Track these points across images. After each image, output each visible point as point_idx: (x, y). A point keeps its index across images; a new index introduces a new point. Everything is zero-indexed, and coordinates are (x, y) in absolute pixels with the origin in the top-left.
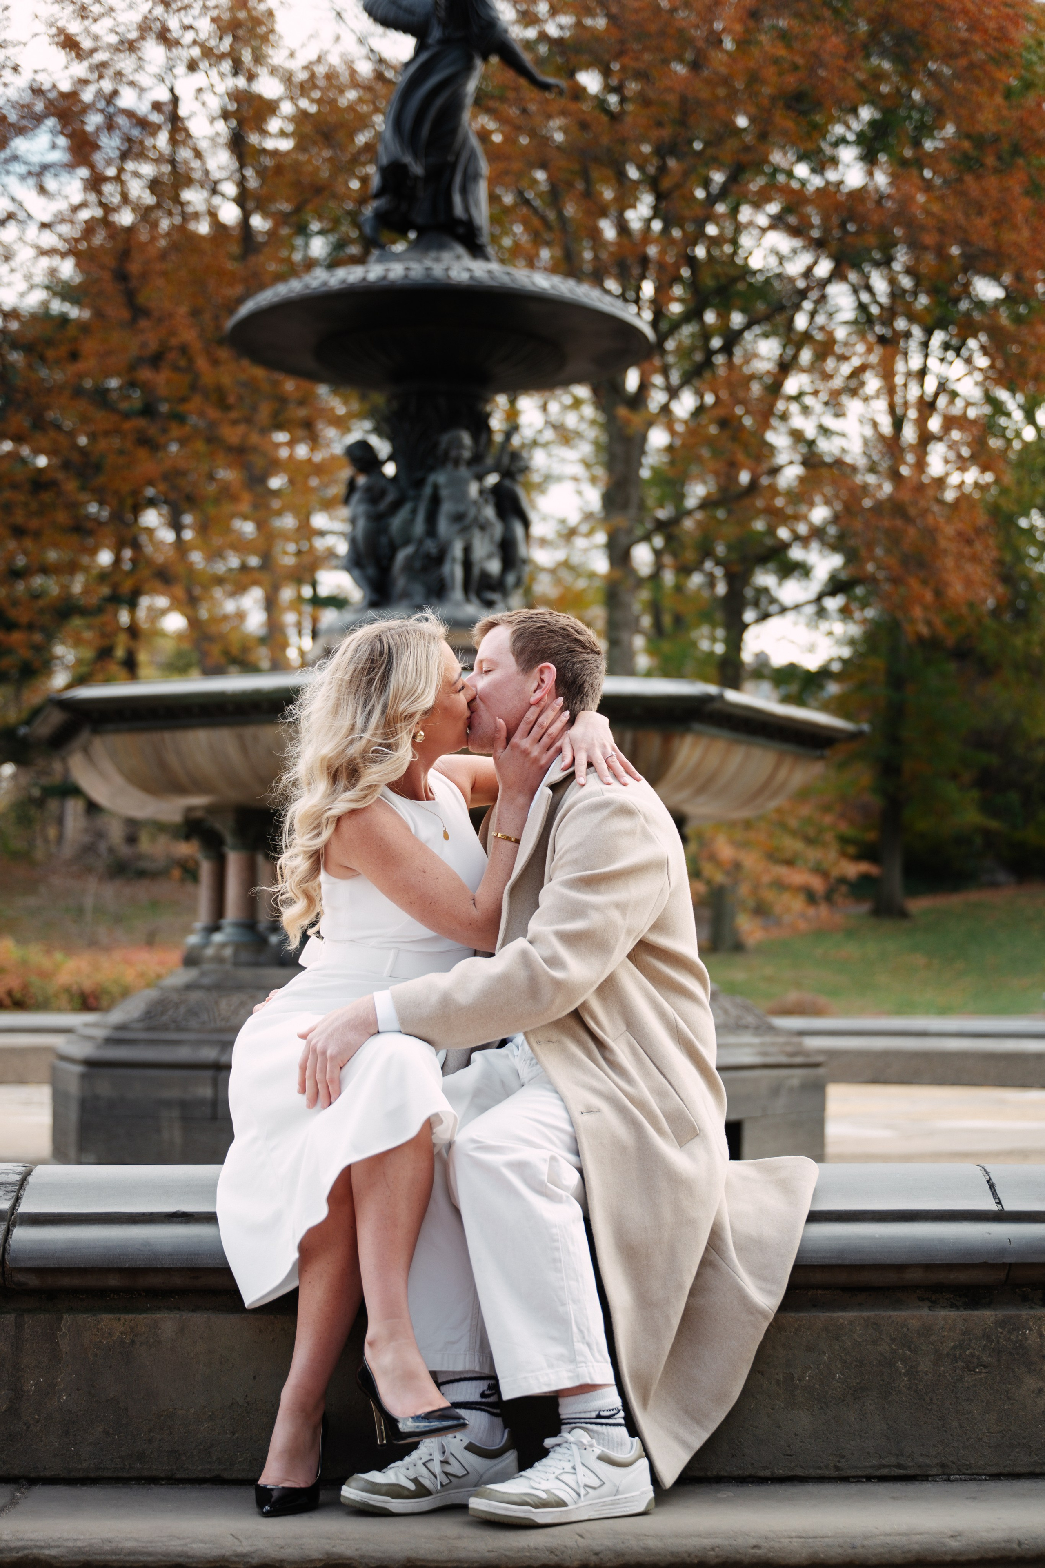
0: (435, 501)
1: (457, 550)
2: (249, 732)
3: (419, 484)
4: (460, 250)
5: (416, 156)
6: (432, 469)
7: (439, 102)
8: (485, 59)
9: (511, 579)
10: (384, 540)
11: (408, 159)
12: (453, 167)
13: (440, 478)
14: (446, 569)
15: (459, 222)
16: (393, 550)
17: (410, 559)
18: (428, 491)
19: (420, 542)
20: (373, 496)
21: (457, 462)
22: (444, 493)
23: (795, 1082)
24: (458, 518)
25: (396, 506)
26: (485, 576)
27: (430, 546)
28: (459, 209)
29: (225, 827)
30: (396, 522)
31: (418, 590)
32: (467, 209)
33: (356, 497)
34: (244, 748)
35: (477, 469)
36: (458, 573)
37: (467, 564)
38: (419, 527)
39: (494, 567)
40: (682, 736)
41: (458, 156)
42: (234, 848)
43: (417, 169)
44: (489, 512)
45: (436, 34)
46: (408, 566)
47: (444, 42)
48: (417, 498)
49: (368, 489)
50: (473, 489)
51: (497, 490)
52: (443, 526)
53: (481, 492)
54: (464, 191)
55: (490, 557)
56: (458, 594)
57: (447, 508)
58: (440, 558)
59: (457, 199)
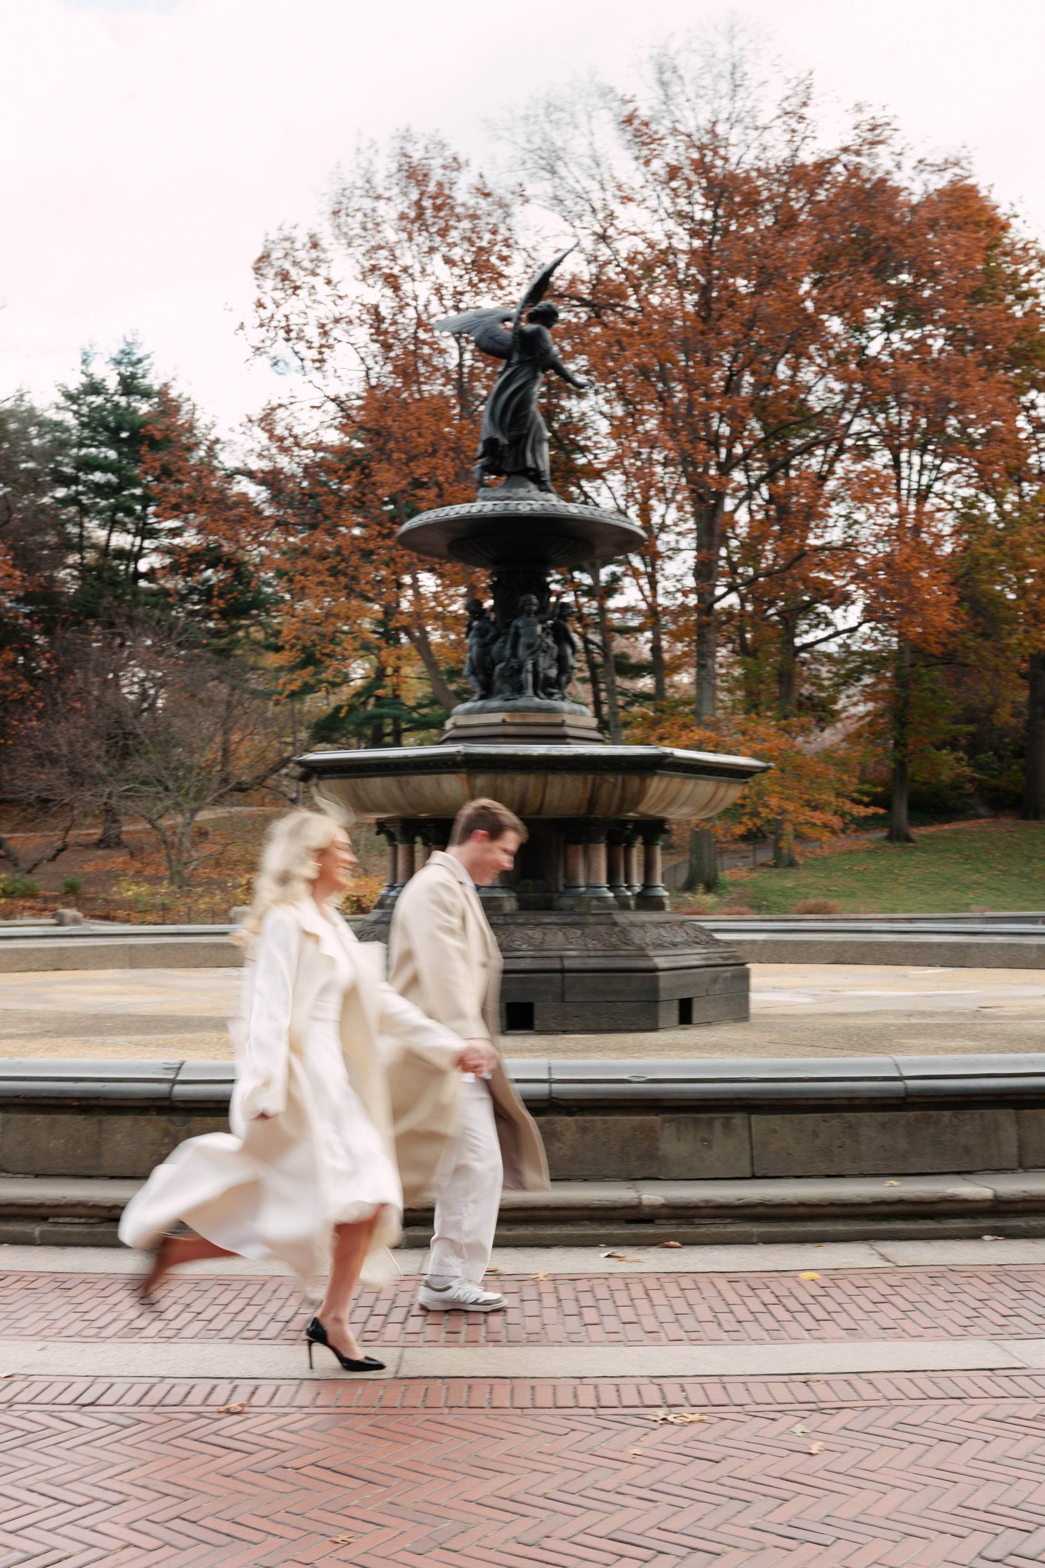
0: (517, 636)
1: (529, 666)
2: (404, 779)
3: (508, 625)
4: (532, 486)
5: (503, 433)
6: (515, 617)
7: (516, 400)
8: (544, 371)
9: (564, 679)
10: (488, 659)
11: (498, 436)
12: (526, 436)
13: (520, 623)
14: (523, 676)
15: (531, 469)
16: (494, 664)
17: (502, 669)
18: (512, 630)
19: (508, 660)
20: (482, 633)
21: (529, 614)
22: (522, 631)
23: (728, 974)
24: (529, 646)
25: (495, 639)
26: (547, 678)
27: (514, 663)
28: (530, 462)
29: (396, 829)
30: (495, 648)
31: (507, 688)
32: (535, 461)
33: (472, 633)
34: (401, 788)
35: (540, 616)
36: (530, 678)
37: (535, 673)
38: (507, 652)
39: (553, 673)
40: (652, 777)
41: (529, 429)
42: (402, 842)
43: (504, 441)
44: (550, 641)
45: (515, 358)
46: (502, 675)
47: (520, 362)
48: (507, 634)
49: (479, 629)
50: (539, 628)
51: (554, 627)
52: (521, 651)
53: (544, 629)
54: (533, 451)
55: (550, 667)
56: (530, 691)
57: (523, 640)
58: (519, 670)
59: (529, 455)
